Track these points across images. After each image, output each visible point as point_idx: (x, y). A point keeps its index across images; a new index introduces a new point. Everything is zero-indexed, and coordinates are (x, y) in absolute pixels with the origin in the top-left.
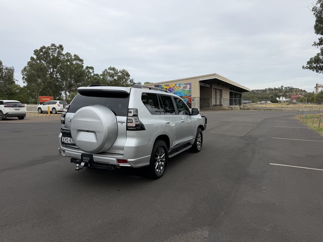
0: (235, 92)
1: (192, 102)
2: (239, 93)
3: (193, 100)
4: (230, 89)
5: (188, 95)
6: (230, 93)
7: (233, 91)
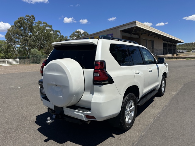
0: (169, 43)
2: (173, 44)
4: (163, 40)
6: (164, 43)
7: (167, 42)
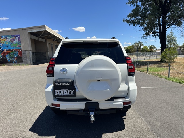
1: (23, 55)
3: (24, 54)
5: (18, 48)
